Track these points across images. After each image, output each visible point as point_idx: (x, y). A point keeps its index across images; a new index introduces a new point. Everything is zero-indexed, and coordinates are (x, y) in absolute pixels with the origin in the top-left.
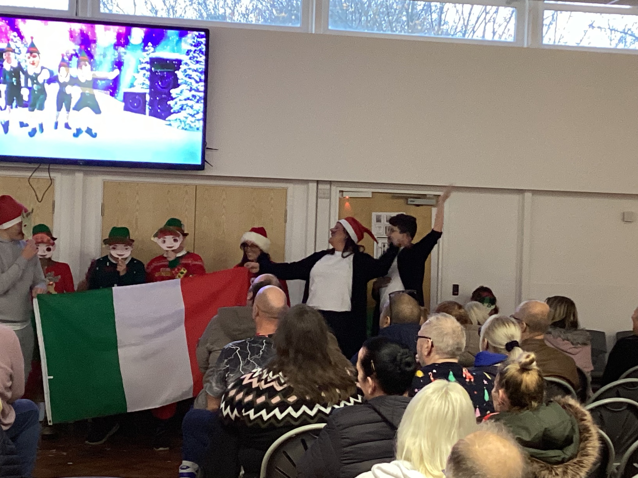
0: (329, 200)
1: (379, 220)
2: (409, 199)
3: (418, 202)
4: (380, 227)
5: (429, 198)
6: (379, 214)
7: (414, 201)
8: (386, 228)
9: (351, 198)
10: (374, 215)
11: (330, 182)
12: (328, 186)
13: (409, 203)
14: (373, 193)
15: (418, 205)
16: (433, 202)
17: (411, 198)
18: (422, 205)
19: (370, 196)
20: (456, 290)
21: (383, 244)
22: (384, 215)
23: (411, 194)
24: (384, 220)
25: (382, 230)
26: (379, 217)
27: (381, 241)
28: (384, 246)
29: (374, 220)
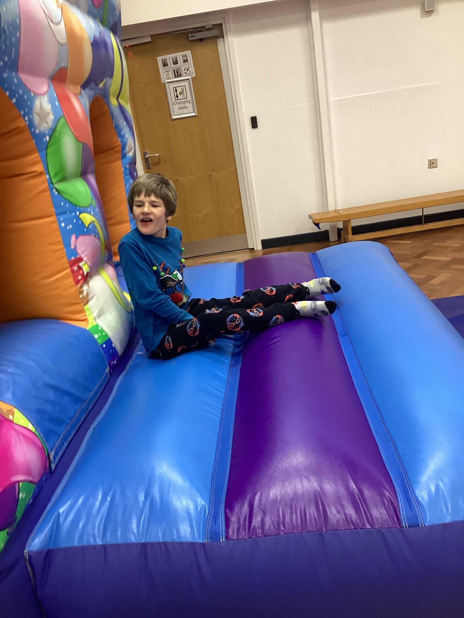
1: (165, 65)
2: (190, 35)
3: (198, 36)
5: (209, 30)
6: (164, 57)
7: (194, 37)
8: (174, 70)
9: (131, 46)
10: (159, 59)
13: (191, 39)
14: (151, 36)
15: (201, 40)
16: (215, 32)
17: (191, 33)
18: (205, 39)
19: (149, 40)
20: (254, 122)
21: (175, 89)
22: (169, 57)
23: (188, 29)
24: (170, 62)
25: (171, 74)
26: (165, 61)
27: (172, 86)
28: (176, 90)
29: (160, 65)
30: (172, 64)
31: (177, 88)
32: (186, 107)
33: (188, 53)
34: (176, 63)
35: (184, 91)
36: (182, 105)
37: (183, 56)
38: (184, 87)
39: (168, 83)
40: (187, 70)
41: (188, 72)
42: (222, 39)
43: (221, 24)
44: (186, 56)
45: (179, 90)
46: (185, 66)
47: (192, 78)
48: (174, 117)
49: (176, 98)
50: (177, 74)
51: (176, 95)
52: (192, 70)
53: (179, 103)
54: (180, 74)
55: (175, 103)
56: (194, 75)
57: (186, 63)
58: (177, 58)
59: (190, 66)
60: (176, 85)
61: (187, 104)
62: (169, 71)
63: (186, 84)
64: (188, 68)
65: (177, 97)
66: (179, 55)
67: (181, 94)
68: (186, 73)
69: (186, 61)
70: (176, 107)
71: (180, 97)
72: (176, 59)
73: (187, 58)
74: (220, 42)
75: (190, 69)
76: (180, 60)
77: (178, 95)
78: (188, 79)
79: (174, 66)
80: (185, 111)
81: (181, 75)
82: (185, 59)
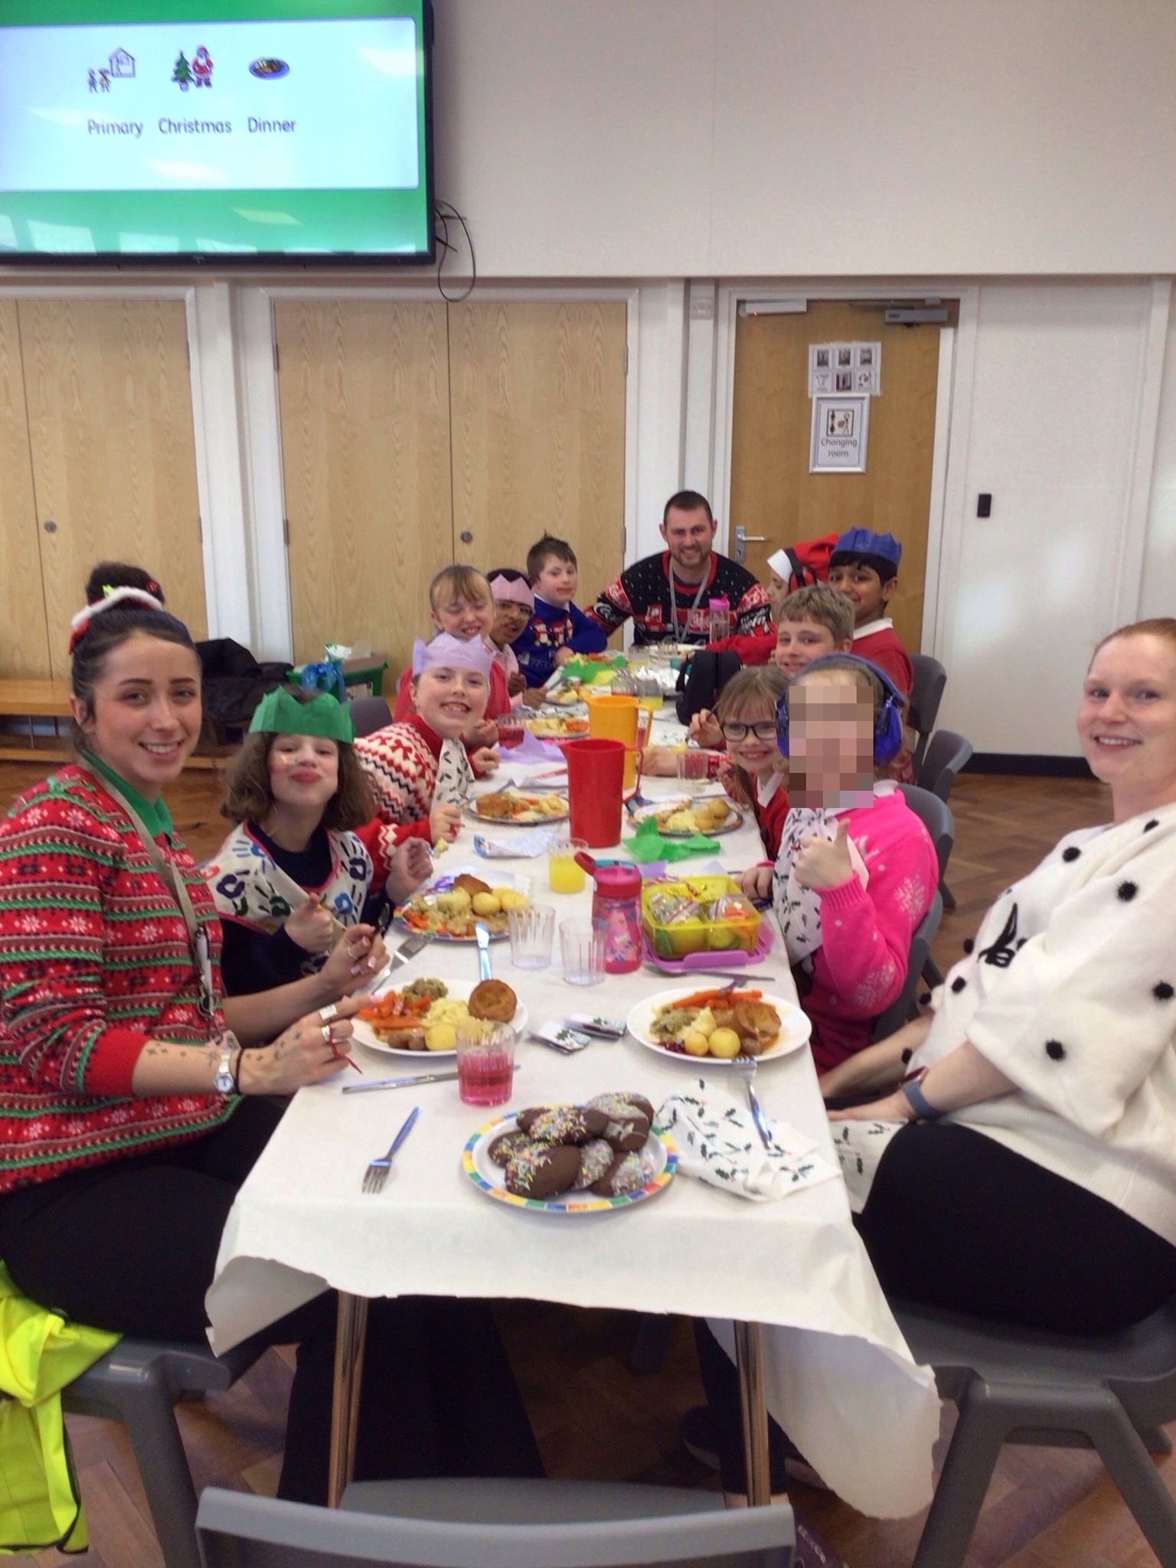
0: (711, 322)
1: (822, 362)
2: (888, 312)
3: (906, 316)
4: (825, 377)
5: (932, 307)
6: (823, 347)
7: (897, 316)
8: (838, 377)
9: (763, 314)
10: (813, 350)
11: (717, 282)
12: (710, 291)
13: (888, 319)
14: (809, 302)
15: (909, 325)
16: (942, 315)
17: (893, 308)
18: (918, 324)
19: (803, 308)
20: (984, 506)
21: (831, 413)
22: (834, 349)
23: (890, 300)
24: (833, 360)
25: (830, 382)
26: (823, 356)
27: (826, 407)
28: (833, 417)
29: (813, 360)
30: (837, 363)
31: (836, 413)
32: (846, 453)
33: (876, 348)
34: (845, 361)
35: (850, 420)
36: (838, 448)
37: (863, 351)
38: (851, 413)
39: (819, 399)
40: (866, 379)
41: (865, 384)
42: (951, 331)
43: (957, 301)
44: (869, 352)
45: (839, 417)
46: (865, 370)
47: (871, 396)
48: (817, 469)
49: (829, 432)
50: (843, 383)
51: (830, 425)
52: (877, 381)
53: (835, 443)
54: (848, 384)
55: (824, 442)
56: (878, 392)
57: (867, 366)
58: (849, 353)
59: (873, 374)
60: (833, 405)
61: (849, 448)
62: (828, 376)
63: (856, 406)
64: (867, 374)
65: (832, 429)
66: (856, 348)
67: (841, 424)
68: (861, 385)
69: (867, 361)
70: (824, 451)
71: (838, 430)
72: (846, 356)
73: (871, 355)
74: (946, 336)
75: (873, 380)
76: (855, 359)
77: (836, 426)
78: (863, 398)
79: (841, 367)
80: (843, 459)
81: (849, 388)
82: (867, 356)
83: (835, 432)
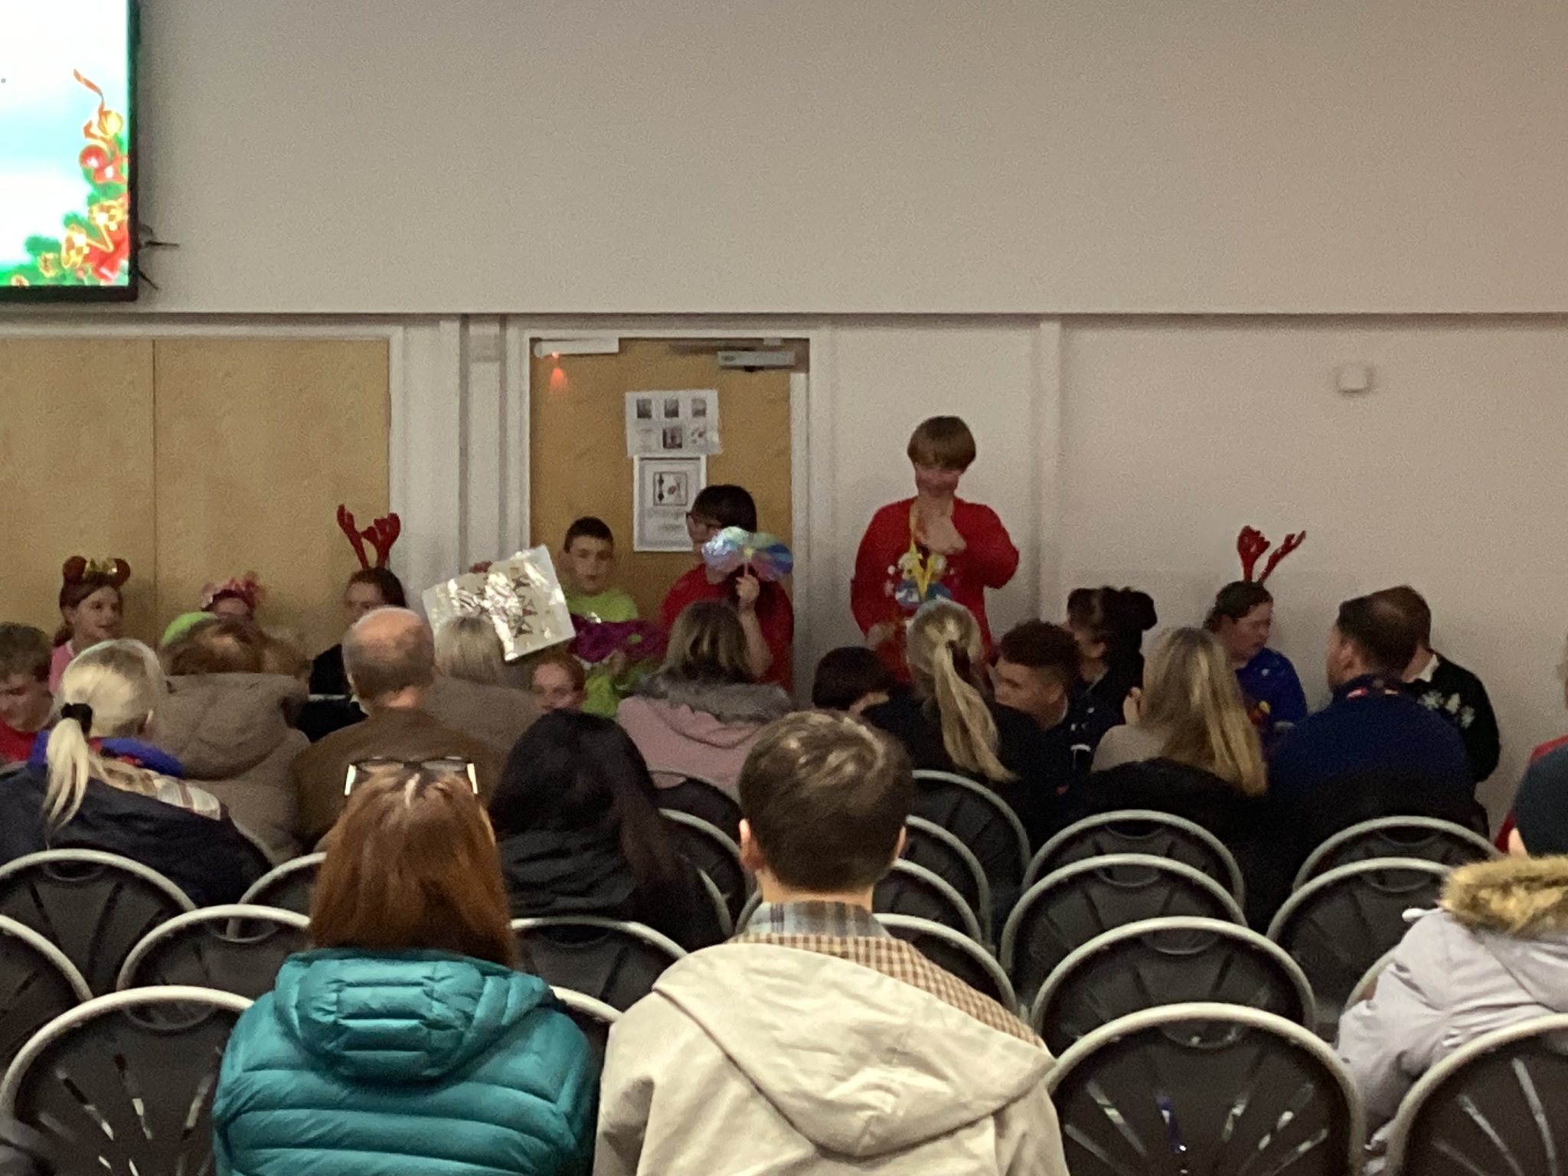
0: (496, 365)
1: (644, 413)
3: (743, 358)
4: (648, 432)
5: (773, 349)
6: (645, 395)
7: (732, 359)
8: (664, 432)
9: (564, 356)
10: (631, 399)
11: (503, 319)
12: (494, 329)
14: (621, 340)
15: (750, 369)
16: (788, 357)
17: (727, 349)
18: (761, 368)
19: (615, 348)
21: (657, 477)
22: (658, 400)
23: (720, 339)
24: (657, 411)
25: (656, 439)
26: (644, 407)
27: (653, 468)
28: (661, 481)
29: (631, 412)
30: (663, 415)
31: (665, 478)
32: (676, 528)
33: (711, 397)
34: (672, 412)
35: (683, 485)
36: (669, 521)
37: (694, 401)
38: (684, 477)
39: (643, 459)
40: (701, 435)
41: (700, 441)
42: (802, 375)
43: (807, 340)
44: (703, 401)
45: (669, 481)
46: (700, 422)
47: (708, 456)
48: (643, 548)
49: (657, 500)
50: (672, 440)
51: (657, 493)
52: (714, 437)
53: (665, 514)
54: (678, 441)
55: (651, 513)
56: (718, 451)
57: (701, 418)
58: (677, 403)
59: (709, 427)
60: (660, 468)
62: (652, 431)
63: (689, 467)
64: (702, 428)
65: (661, 497)
66: (685, 399)
67: (672, 491)
68: (695, 441)
69: (700, 413)
70: (650, 526)
71: (668, 499)
72: (673, 407)
73: (705, 406)
74: (798, 380)
75: (708, 435)
76: (686, 410)
77: (666, 494)
78: (698, 459)
79: (668, 420)
80: (674, 536)
81: (680, 446)
82: (701, 407)
83: (664, 501)
